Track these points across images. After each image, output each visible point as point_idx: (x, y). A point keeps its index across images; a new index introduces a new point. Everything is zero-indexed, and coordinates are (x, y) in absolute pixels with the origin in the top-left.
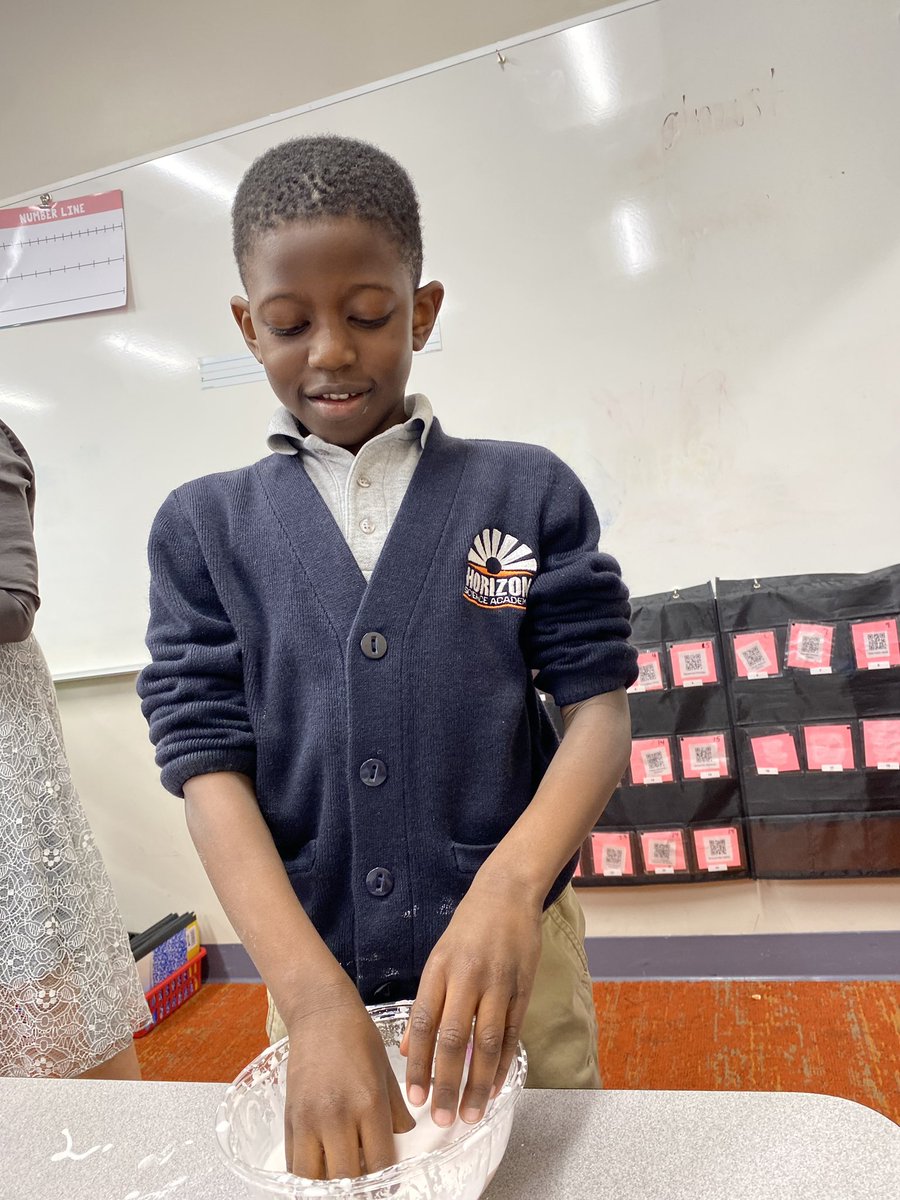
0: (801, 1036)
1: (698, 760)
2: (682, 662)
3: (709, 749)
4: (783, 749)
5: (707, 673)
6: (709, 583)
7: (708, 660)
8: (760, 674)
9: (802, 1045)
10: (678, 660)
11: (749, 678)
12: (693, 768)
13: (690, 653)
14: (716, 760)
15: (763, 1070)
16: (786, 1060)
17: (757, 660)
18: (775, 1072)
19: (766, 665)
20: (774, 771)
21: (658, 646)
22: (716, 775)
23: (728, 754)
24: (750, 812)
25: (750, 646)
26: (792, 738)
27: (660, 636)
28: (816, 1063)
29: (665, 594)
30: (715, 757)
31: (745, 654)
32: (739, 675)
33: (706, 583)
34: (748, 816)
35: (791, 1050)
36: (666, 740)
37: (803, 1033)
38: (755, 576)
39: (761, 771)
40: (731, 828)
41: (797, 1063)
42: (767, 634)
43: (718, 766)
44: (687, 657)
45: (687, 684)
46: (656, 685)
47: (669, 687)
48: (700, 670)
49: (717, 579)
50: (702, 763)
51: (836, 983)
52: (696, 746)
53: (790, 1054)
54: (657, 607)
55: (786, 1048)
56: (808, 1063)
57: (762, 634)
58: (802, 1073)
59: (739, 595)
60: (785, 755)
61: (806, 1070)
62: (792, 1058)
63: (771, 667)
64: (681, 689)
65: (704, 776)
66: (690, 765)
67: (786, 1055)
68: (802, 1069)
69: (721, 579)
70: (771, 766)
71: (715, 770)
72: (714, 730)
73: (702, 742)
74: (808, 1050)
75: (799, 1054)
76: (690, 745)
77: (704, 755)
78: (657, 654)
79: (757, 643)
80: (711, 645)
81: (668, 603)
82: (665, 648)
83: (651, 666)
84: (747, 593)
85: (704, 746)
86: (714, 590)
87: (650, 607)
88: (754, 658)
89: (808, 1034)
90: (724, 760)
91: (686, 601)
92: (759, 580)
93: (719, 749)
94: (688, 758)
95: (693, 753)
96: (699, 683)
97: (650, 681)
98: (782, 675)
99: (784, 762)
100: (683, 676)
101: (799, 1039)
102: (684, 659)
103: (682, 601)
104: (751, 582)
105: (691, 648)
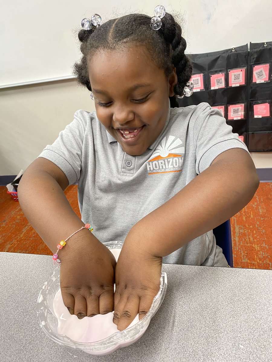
0: (258, 200)
1: (234, 113)
2: (233, 77)
3: (238, 109)
4: (265, 109)
5: (242, 81)
6: (247, 45)
7: (243, 76)
8: (261, 81)
9: (258, 203)
10: (231, 76)
11: (257, 83)
12: (232, 116)
13: (236, 73)
14: (240, 113)
15: (247, 210)
16: (254, 207)
17: (261, 76)
18: (250, 211)
19: (264, 78)
20: (260, 117)
21: (224, 71)
22: (239, 118)
23: (245, 111)
24: (250, 130)
25: (259, 70)
26: (269, 104)
27: (225, 68)
28: (263, 208)
29: (229, 50)
30: (240, 112)
31: (257, 73)
32: (253, 82)
33: (246, 44)
34: (249, 132)
35: (255, 204)
36: (223, 106)
37: (259, 199)
38: (265, 41)
39: (256, 117)
40: (242, 136)
41: (257, 208)
42: (267, 65)
43: (240, 115)
44: (235, 75)
45: (233, 86)
46: (222, 86)
47: (227, 87)
48: (239, 80)
49: (251, 43)
50: (235, 114)
51: (269, 183)
52: (234, 108)
53: (255, 205)
54: (226, 55)
55: (254, 204)
56: (261, 208)
57: (265, 65)
58: (259, 211)
59: (258, 50)
60: (265, 111)
61: (260, 210)
62: (255, 207)
63: (266, 78)
64: (231, 88)
65: (235, 119)
66: (230, 115)
67: (253, 206)
68: (259, 210)
69: (252, 43)
70: (260, 115)
71: (239, 116)
72: (241, 102)
73: (236, 107)
74: (260, 204)
75: (257, 205)
76: (232, 108)
77: (236, 111)
78: (224, 74)
79: (262, 69)
80: (244, 70)
81: (230, 54)
82: (227, 72)
83: (221, 79)
84: (261, 48)
85: (236, 108)
86: (249, 47)
87: (223, 55)
88: (260, 75)
89: (260, 199)
90: (243, 113)
91: (238, 52)
92: (267, 43)
93: (242, 109)
94: (230, 113)
95: (232, 111)
96: (238, 85)
97: (220, 85)
98: (269, 81)
99: (265, 113)
100: (232, 83)
101: (257, 201)
102: (233, 76)
103: (236, 52)
104: (264, 43)
105: (237, 71)
